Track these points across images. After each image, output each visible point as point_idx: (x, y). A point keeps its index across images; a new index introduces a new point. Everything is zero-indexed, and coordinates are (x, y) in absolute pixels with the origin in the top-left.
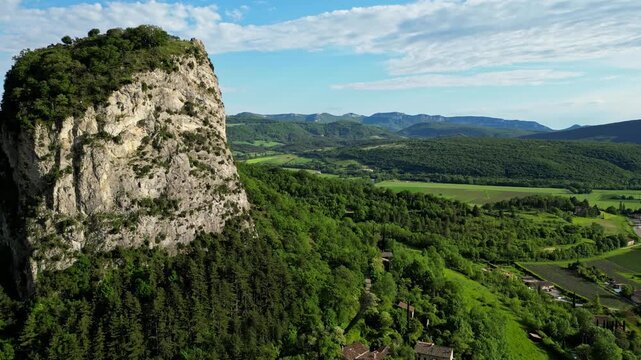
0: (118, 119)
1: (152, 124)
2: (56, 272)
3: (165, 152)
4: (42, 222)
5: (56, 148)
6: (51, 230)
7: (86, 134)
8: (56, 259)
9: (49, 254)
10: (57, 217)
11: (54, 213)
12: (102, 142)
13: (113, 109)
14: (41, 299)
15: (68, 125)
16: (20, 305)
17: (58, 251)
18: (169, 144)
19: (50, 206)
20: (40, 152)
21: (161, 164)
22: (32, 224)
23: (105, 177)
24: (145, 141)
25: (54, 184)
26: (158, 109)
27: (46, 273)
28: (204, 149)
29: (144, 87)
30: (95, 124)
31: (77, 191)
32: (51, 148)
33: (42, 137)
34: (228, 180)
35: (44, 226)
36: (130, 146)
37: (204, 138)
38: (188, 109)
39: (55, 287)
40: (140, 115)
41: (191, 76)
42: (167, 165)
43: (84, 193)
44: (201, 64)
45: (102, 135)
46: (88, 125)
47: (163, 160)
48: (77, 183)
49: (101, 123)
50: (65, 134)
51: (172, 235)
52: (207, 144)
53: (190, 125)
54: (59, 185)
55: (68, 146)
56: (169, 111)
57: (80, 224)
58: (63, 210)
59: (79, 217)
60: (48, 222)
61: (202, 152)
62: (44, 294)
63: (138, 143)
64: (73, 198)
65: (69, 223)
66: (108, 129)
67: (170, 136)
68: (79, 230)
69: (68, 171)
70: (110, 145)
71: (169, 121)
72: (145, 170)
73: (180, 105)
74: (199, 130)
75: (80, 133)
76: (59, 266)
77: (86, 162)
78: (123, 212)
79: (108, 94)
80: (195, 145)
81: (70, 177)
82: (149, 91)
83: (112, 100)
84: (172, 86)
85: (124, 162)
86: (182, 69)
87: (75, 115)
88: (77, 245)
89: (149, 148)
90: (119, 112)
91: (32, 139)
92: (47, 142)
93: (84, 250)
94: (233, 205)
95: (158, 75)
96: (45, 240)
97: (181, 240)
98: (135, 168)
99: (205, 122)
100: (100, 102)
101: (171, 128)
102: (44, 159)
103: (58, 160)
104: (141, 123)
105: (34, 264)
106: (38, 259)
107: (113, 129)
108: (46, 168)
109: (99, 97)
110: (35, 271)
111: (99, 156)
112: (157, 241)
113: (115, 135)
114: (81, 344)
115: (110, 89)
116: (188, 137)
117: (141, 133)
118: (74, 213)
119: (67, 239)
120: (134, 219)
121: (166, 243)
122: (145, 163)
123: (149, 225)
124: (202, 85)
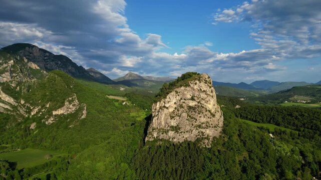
0: (169, 102)
1: (178, 103)
3: (180, 112)
5: (156, 110)
7: (161, 106)
8: (150, 138)
9: (149, 136)
13: (168, 99)
15: (158, 103)
17: (151, 136)
18: (181, 110)
19: (152, 124)
21: (178, 116)
23: (163, 118)
24: (175, 108)
26: (181, 99)
28: (195, 112)
30: (163, 104)
34: (203, 123)
36: (171, 110)
37: (196, 108)
38: (192, 99)
40: (174, 101)
41: (196, 87)
42: (180, 116)
44: (200, 82)
45: (164, 106)
48: (158, 119)
50: (157, 106)
51: (178, 138)
52: (196, 110)
53: (193, 104)
54: (154, 119)
55: (158, 109)
56: (185, 99)
58: (154, 126)
59: (157, 128)
60: (151, 128)
61: (193, 113)
63: (173, 109)
64: (157, 123)
65: (155, 129)
66: (166, 105)
67: (182, 107)
68: (156, 132)
70: (165, 110)
71: (184, 102)
72: (173, 117)
73: (189, 97)
74: (195, 105)
76: (150, 140)
77: (160, 114)
78: (166, 129)
80: (192, 111)
81: (157, 117)
82: (178, 94)
83: (168, 97)
84: (187, 91)
85: (168, 114)
86: (192, 85)
88: (155, 135)
89: (176, 111)
94: (202, 132)
95: (183, 88)
98: (171, 116)
99: (199, 102)
100: (165, 98)
101: (184, 105)
103: (156, 113)
104: (175, 103)
107: (167, 105)
109: (165, 96)
111: (162, 112)
112: (172, 139)
113: (167, 107)
115: (168, 94)
116: (190, 108)
117: (175, 106)
120: (168, 131)
121: (175, 140)
122: (174, 115)
123: (171, 134)
124: (200, 90)
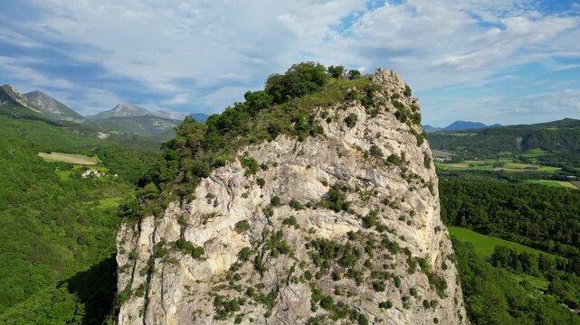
0: (205, 219)
1: (260, 227)
3: (270, 277)
5: (135, 257)
7: (163, 242)
12: (178, 255)
13: (200, 205)
15: (148, 227)
18: (278, 264)
20: (121, 259)
21: (261, 299)
23: (173, 310)
24: (243, 255)
25: (118, 310)
26: (274, 202)
28: (351, 274)
29: (251, 166)
30: (176, 228)
32: (132, 256)
36: (218, 263)
38: (335, 201)
40: (239, 212)
41: (350, 138)
42: (269, 300)
46: (168, 229)
47: (266, 292)
48: (145, 313)
49: (184, 225)
50: (145, 239)
52: (359, 265)
53: (333, 228)
54: (124, 311)
55: (145, 255)
56: (294, 204)
61: (344, 281)
63: (232, 259)
66: (189, 237)
67: (285, 250)
69: (138, 294)
70: (187, 261)
71: (290, 221)
72: (231, 306)
73: (317, 190)
74: (351, 235)
75: (158, 239)
77: (156, 283)
79: (195, 183)
80: (334, 268)
81: (140, 301)
82: (260, 174)
83: (201, 191)
84: (305, 162)
85: (204, 288)
87: (155, 214)
89: (248, 267)
90: (210, 209)
92: (129, 248)
95: (283, 144)
98: (217, 302)
99: (367, 222)
100: (185, 196)
101: (292, 235)
102: (122, 270)
103: (133, 274)
104: (241, 227)
107: (197, 237)
108: (123, 283)
111: (170, 278)
113: (197, 245)
115: (200, 174)
116: (324, 250)
117: (240, 241)
122: (234, 295)
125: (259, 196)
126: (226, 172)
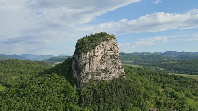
0: (97, 52)
1: (104, 53)
2: (86, 83)
3: (106, 59)
4: (83, 73)
5: (86, 58)
6: (85, 75)
7: (91, 55)
8: (86, 80)
9: (84, 80)
10: (86, 72)
11: (85, 71)
12: (94, 57)
13: (96, 50)
14: (83, 88)
15: (88, 53)
16: (79, 89)
17: (86, 79)
18: (107, 57)
19: (85, 70)
20: (83, 59)
21: (105, 62)
22: (81, 73)
23: (95, 64)
24: (102, 57)
25: (85, 65)
26: (105, 50)
27: (84, 83)
28: (114, 58)
29: (102, 45)
30: (93, 53)
31: (90, 67)
32: (85, 58)
33: (84, 56)
34: (120, 66)
35: (84, 74)
36: (99, 58)
37: (114, 56)
38: (111, 50)
39: (86, 86)
40: (101, 51)
41: (112, 42)
42: (107, 62)
43: (91, 67)
44: (114, 39)
45: (94, 55)
46: (92, 53)
47: (106, 61)
48: (89, 65)
49: (94, 53)
50: (88, 55)
51: (108, 78)
52: (115, 58)
53: (111, 53)
54: (86, 65)
55: (88, 58)
56: (107, 50)
57: (90, 74)
58: (87, 71)
59: (90, 72)
60: (84, 73)
61: (114, 59)
62: (84, 87)
63: (101, 57)
64: (89, 68)
65: (88, 73)
66: (95, 54)
67: (108, 56)
68: (90, 75)
69: (88, 63)
70: (96, 57)
71: (107, 52)
72: (102, 63)
73: (109, 49)
74: (113, 54)
75: (90, 55)
76: (86, 82)
77: (91, 61)
78: (98, 72)
79: (95, 47)
80: (113, 58)
81: (88, 64)
82: (103, 46)
83: (96, 48)
84: (108, 45)
85: (98, 61)
86: (110, 41)
87: (89, 51)
88: (89, 78)
89: (103, 58)
90: (97, 51)
91: (82, 56)
92: (84, 57)
93: (91, 79)
94: (121, 72)
95: (105, 42)
96: (84, 76)
97: (110, 79)
98: (100, 62)
99: (115, 53)
100: (94, 49)
101: (108, 54)
102: (84, 60)
103: (86, 60)
104: (102, 53)
105: (82, 81)
106: (82, 80)
107: (96, 54)
108: (84, 62)
109: (94, 48)
110: (82, 83)
111: (94, 60)
112: (105, 79)
113: (97, 55)
114: (91, 97)
116: (111, 56)
117: (102, 55)
118: (89, 72)
119: (88, 77)
120: (100, 73)
121: (106, 79)
122: (102, 61)
123: (103, 75)
124: (114, 44)
125: (103, 49)
126: (100, 46)
